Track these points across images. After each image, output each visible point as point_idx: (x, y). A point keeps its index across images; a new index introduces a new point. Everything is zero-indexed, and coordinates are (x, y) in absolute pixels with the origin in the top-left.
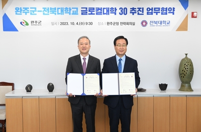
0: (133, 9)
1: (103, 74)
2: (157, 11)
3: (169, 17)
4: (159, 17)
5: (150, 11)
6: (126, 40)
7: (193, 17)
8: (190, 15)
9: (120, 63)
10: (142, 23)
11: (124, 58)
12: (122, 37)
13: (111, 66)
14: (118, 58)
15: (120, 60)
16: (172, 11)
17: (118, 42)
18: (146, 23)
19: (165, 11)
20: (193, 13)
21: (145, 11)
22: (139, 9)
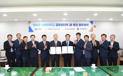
0: (74, 24)
1: (62, 47)
2: (82, 25)
3: (86, 27)
4: (83, 27)
5: (80, 25)
6: (70, 35)
7: (95, 27)
8: (94, 27)
9: (67, 43)
10: (77, 29)
11: (69, 42)
12: (68, 34)
13: (64, 44)
14: (67, 41)
15: (68, 42)
16: (88, 25)
17: (67, 36)
18: (79, 29)
19: (85, 25)
20: (95, 26)
21: (78, 25)
22: (76, 24)
